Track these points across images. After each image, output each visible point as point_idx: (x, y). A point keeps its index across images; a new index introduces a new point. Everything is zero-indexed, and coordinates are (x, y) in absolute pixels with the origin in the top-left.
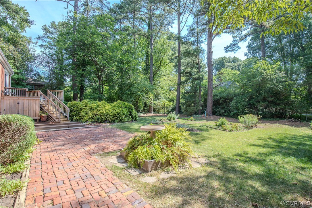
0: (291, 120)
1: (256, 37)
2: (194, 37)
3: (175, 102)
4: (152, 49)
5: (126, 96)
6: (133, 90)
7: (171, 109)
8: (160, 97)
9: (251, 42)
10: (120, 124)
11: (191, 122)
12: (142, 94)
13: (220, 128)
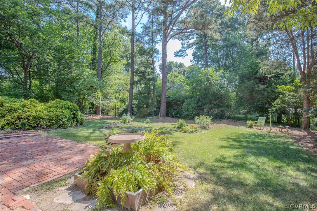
0: (230, 120)
1: (200, 47)
2: (149, 36)
3: (127, 103)
4: (101, 42)
5: (67, 94)
6: (76, 87)
7: (123, 110)
8: (109, 97)
9: (195, 51)
10: (61, 130)
11: (148, 124)
12: (88, 92)
13: (180, 130)
